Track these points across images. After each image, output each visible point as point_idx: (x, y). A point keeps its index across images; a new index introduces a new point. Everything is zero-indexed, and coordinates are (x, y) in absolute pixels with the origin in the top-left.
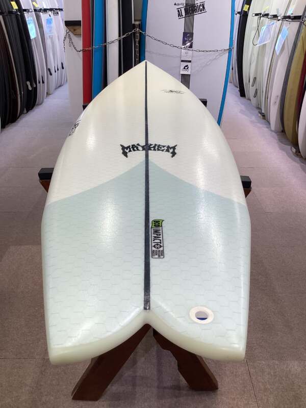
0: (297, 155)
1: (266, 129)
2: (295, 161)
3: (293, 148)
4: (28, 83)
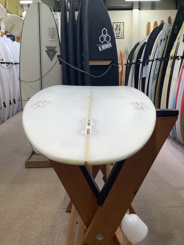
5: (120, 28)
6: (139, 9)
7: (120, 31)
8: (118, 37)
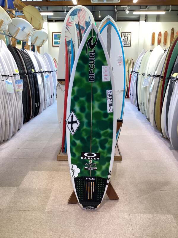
0: (163, 137)
1: (149, 126)
2: (161, 139)
3: (161, 134)
4: (36, 104)
5: (128, 37)
6: (146, 21)
7: (127, 40)
8: (125, 46)
